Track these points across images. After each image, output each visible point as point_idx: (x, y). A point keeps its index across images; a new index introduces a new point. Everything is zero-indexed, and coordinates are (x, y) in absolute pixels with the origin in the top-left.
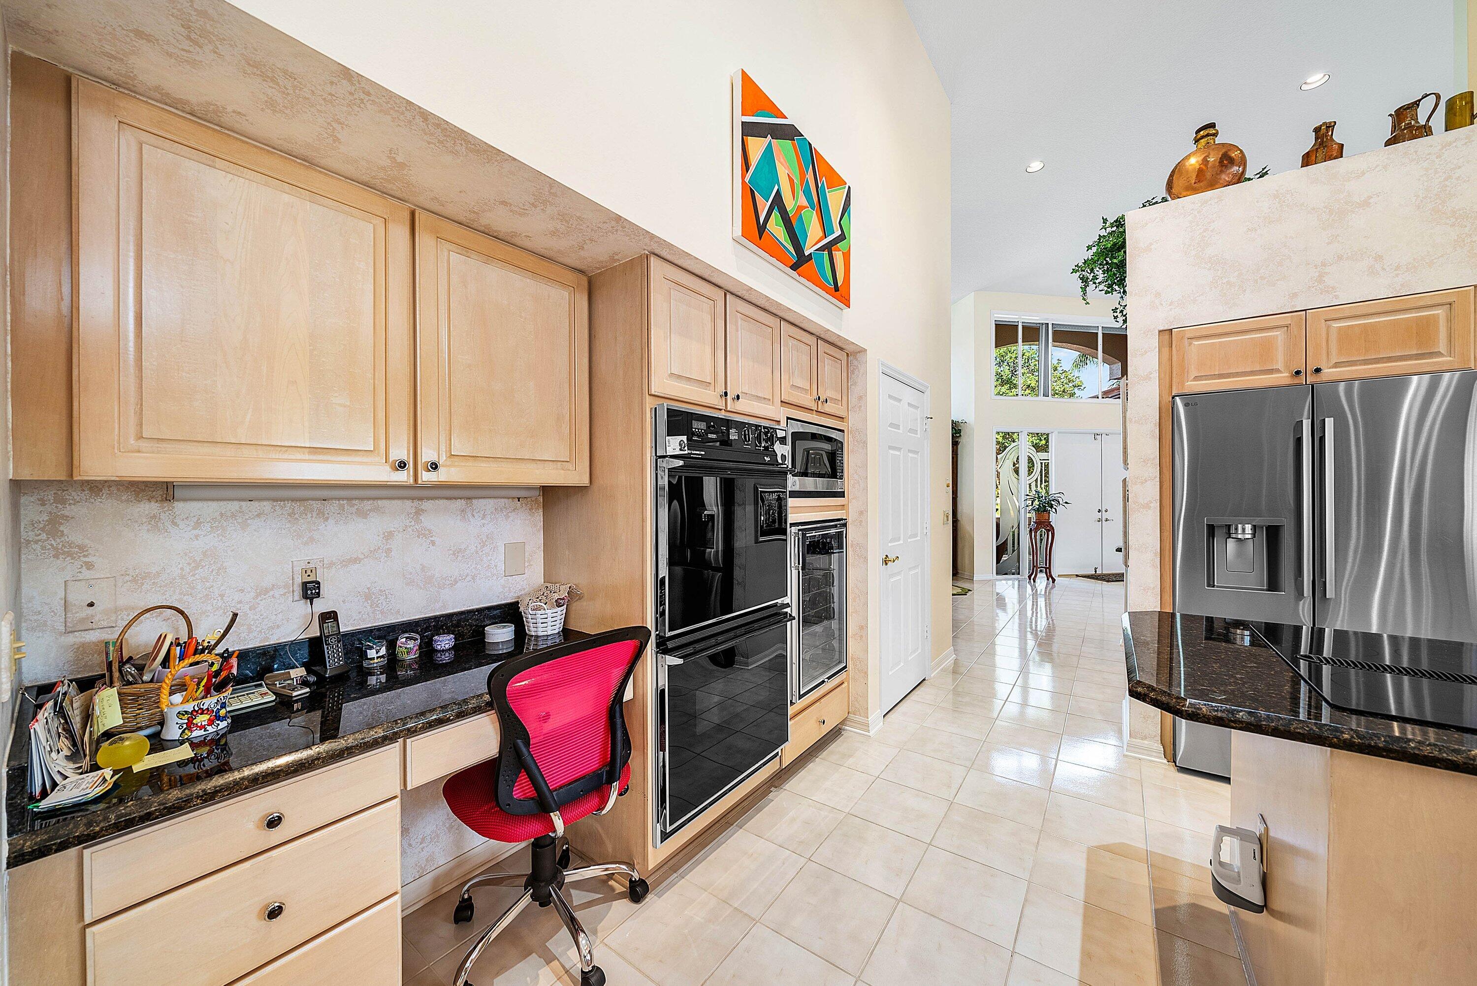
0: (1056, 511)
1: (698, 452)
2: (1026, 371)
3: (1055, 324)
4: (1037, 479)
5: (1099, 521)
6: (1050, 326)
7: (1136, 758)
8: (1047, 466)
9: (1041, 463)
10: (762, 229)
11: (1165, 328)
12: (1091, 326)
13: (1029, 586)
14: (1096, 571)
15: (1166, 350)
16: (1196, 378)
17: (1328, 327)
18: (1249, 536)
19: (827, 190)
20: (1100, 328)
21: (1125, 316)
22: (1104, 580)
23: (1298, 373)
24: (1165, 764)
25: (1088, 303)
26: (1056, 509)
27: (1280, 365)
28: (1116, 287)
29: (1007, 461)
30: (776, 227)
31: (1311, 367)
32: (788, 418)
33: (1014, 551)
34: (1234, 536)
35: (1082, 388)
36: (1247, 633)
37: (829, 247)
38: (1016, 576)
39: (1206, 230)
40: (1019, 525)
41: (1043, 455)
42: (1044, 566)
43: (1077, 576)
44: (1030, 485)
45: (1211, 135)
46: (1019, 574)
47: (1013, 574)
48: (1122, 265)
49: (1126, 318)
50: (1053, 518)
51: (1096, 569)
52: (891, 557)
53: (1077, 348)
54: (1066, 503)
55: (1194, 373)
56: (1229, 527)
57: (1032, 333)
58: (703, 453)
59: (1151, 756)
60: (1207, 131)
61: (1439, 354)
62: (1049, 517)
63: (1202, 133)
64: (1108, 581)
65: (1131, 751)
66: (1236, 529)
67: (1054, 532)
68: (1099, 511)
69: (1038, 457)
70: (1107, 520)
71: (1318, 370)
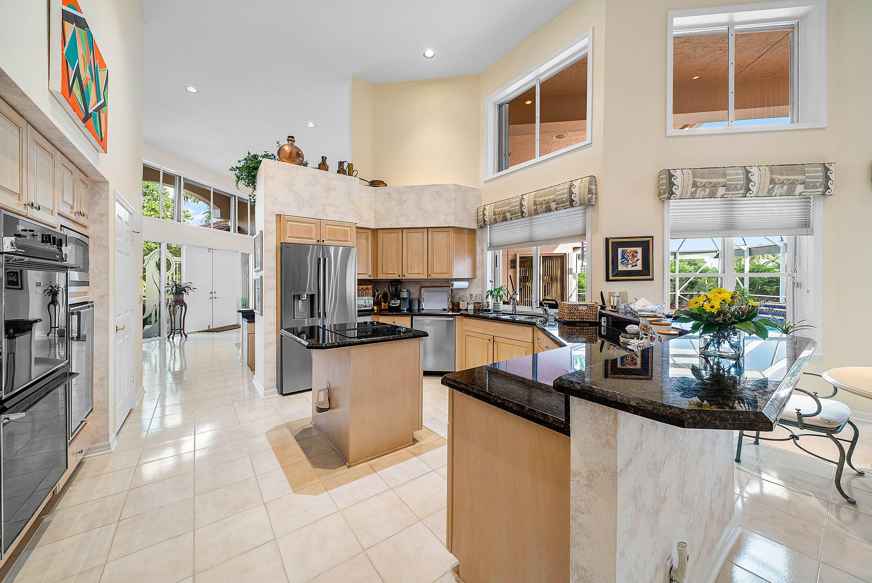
0: (188, 294)
1: (21, 250)
2: (151, 198)
3: (185, 178)
4: (173, 274)
5: (211, 299)
6: (182, 179)
7: (267, 398)
8: (180, 267)
9: (176, 264)
10: (71, 90)
11: (279, 214)
12: (207, 186)
13: (168, 344)
14: (209, 328)
15: (278, 223)
16: (289, 237)
17: (326, 227)
18: (305, 299)
19: (99, 70)
20: (212, 188)
21: (254, 200)
22: (216, 332)
23: (319, 241)
24: (278, 396)
25: (238, 189)
26: (188, 293)
27: (313, 237)
28: (251, 185)
29: (151, 261)
30: (76, 90)
31: (322, 240)
32: (61, 226)
33: (156, 321)
34: (301, 299)
35: (190, 218)
36: (305, 335)
37: (98, 110)
38: (158, 338)
39: (293, 179)
40: (160, 304)
41: (177, 259)
42: (179, 328)
43: (199, 332)
44: (168, 278)
45: (293, 141)
46: (160, 336)
47: (156, 337)
48: (254, 177)
49: (255, 201)
50: (186, 298)
51: (209, 326)
52: (120, 327)
53: (197, 196)
54: (194, 288)
55: (288, 236)
56: (299, 296)
57: (169, 179)
58: (24, 251)
59: (273, 395)
60: (291, 139)
61: (348, 241)
62: (183, 298)
63: (290, 138)
64: (218, 332)
65: (266, 396)
66: (302, 296)
67: (186, 306)
68: (211, 293)
69: (174, 260)
70: (215, 298)
71: (323, 241)
